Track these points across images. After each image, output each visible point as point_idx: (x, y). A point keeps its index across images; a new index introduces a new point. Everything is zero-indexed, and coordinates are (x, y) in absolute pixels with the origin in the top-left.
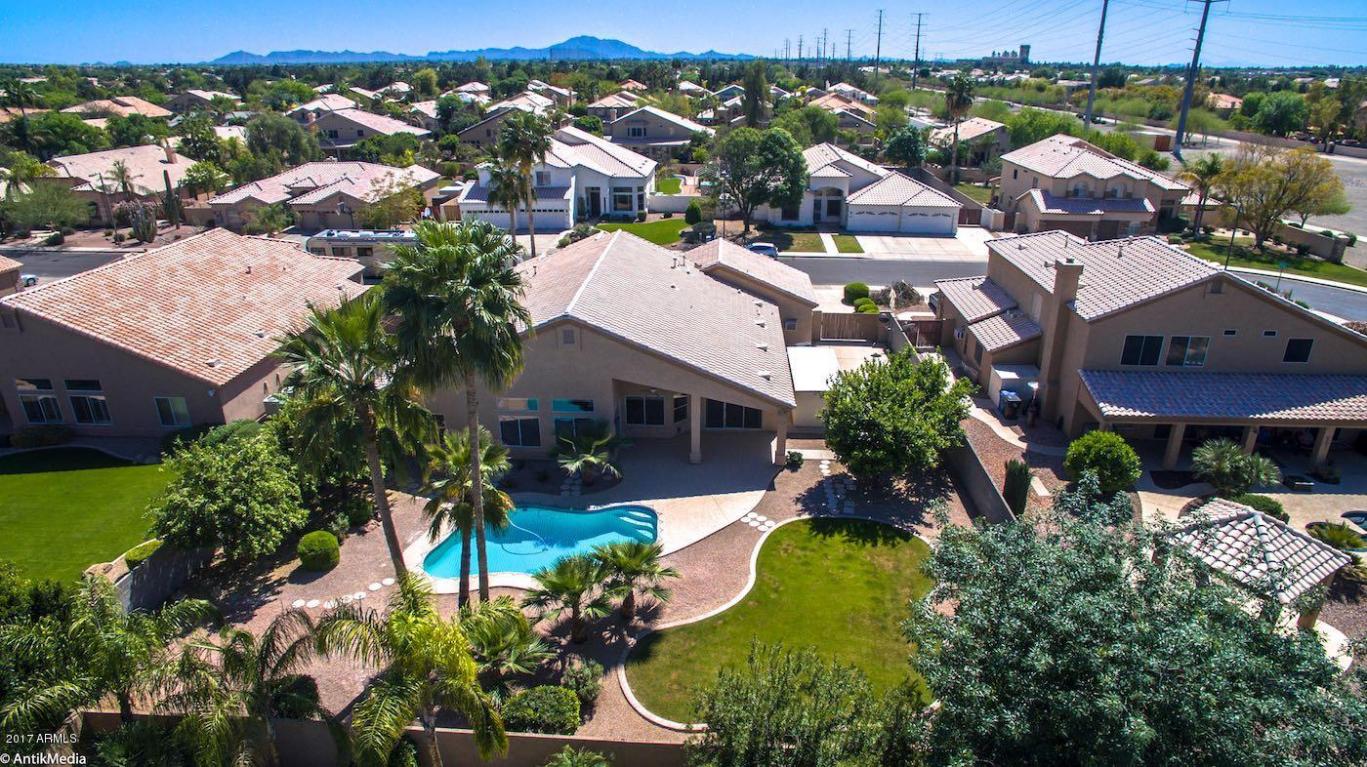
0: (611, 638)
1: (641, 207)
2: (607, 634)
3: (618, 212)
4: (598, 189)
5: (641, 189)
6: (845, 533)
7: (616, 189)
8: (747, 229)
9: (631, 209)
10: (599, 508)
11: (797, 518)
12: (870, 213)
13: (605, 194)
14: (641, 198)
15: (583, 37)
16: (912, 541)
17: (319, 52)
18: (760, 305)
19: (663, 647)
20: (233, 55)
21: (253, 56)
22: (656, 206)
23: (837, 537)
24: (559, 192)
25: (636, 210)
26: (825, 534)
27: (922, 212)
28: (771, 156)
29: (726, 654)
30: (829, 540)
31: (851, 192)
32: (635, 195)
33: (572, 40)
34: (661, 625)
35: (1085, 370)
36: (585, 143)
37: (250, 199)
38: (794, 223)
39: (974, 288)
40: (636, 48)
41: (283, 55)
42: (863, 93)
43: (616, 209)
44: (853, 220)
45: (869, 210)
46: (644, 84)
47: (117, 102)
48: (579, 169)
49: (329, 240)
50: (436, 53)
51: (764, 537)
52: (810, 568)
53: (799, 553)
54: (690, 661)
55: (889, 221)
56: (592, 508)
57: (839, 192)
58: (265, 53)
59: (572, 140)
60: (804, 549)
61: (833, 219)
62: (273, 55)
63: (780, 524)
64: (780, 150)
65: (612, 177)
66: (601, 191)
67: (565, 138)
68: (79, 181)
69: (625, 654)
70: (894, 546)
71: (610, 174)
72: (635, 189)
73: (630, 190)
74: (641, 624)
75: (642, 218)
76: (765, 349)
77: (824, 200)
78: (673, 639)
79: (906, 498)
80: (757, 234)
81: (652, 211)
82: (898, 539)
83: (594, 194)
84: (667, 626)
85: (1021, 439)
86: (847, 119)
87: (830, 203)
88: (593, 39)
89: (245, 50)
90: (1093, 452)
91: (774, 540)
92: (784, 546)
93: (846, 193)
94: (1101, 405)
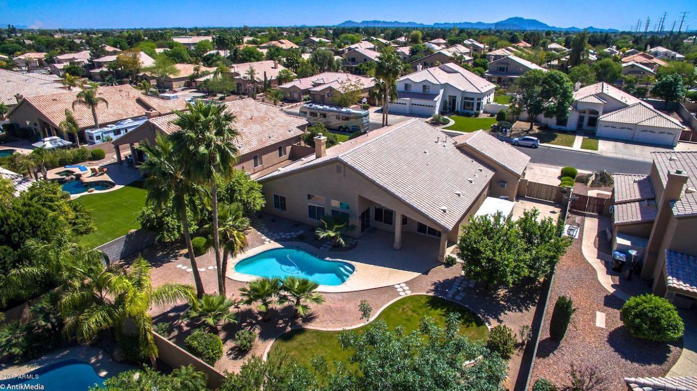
0: (281, 324)
1: (478, 109)
2: (281, 322)
3: (464, 111)
4: (456, 97)
5: (479, 99)
6: (445, 310)
7: (466, 98)
8: (531, 128)
9: (472, 110)
10: (331, 260)
11: (425, 294)
12: (614, 127)
13: (459, 100)
14: (479, 104)
15: (516, 18)
16: (481, 328)
17: (383, 22)
18: (481, 170)
19: (300, 338)
20: (347, 22)
21: (353, 22)
22: (488, 110)
23: (439, 311)
24: (432, 96)
25: (475, 110)
26: (432, 307)
27: (651, 130)
28: (547, 87)
29: (326, 352)
30: (432, 311)
31: (605, 112)
32: (475, 102)
33: (510, 19)
34: (310, 326)
35: (670, 251)
36: (456, 72)
37: (294, 86)
38: (562, 127)
39: (635, 182)
40: (545, 25)
41: (367, 22)
42: (674, 53)
43: (464, 108)
44: (600, 130)
45: (613, 125)
46: (530, 44)
47: (280, 42)
48: (446, 86)
49: (309, 108)
50: (438, 24)
51: (399, 298)
52: (408, 323)
53: (410, 313)
54: (306, 349)
55: (626, 133)
56: (328, 259)
57: (597, 113)
58: (360, 22)
59: (449, 70)
60: (414, 311)
61: (590, 128)
62: (364, 22)
63: (413, 294)
64: (554, 84)
65: (464, 92)
66: (457, 98)
67: (446, 69)
68: (238, 74)
69: (281, 334)
70: (468, 326)
71: (462, 89)
72: (476, 99)
73: (473, 99)
74: (300, 322)
75: (477, 115)
76: (459, 195)
77: (587, 117)
78: (308, 334)
79: (499, 301)
80: (537, 131)
81: (485, 112)
82: (474, 324)
83: (454, 99)
84: (311, 328)
85: (613, 286)
86: (635, 69)
87: (590, 119)
88: (521, 19)
89: (352, 20)
90: (640, 308)
91: (403, 301)
92: (405, 307)
93: (601, 113)
94: (670, 278)
